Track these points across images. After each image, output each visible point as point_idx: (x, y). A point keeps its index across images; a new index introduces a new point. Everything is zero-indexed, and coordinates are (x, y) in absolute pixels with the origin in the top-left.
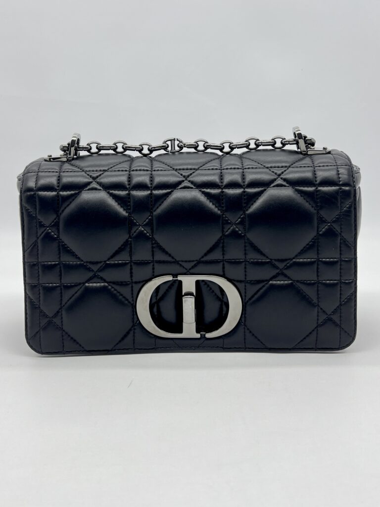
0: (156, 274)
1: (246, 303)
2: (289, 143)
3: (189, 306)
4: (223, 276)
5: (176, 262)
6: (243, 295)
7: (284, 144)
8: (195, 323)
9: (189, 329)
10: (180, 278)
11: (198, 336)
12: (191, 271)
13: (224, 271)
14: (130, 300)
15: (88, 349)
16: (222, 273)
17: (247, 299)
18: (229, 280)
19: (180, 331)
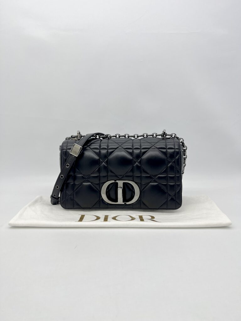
0: (108, 180)
1: (141, 192)
2: (159, 135)
3: (120, 192)
4: (133, 181)
5: (116, 176)
6: (140, 188)
7: (157, 136)
8: (122, 199)
9: (120, 201)
10: (117, 181)
11: (124, 203)
12: (122, 179)
13: (133, 179)
14: (99, 189)
15: (83, 207)
16: (132, 180)
17: (142, 190)
18: (136, 183)
19: (117, 201)
